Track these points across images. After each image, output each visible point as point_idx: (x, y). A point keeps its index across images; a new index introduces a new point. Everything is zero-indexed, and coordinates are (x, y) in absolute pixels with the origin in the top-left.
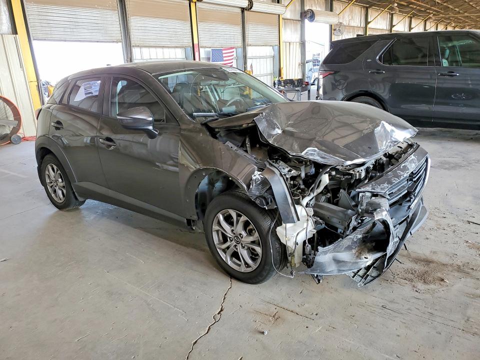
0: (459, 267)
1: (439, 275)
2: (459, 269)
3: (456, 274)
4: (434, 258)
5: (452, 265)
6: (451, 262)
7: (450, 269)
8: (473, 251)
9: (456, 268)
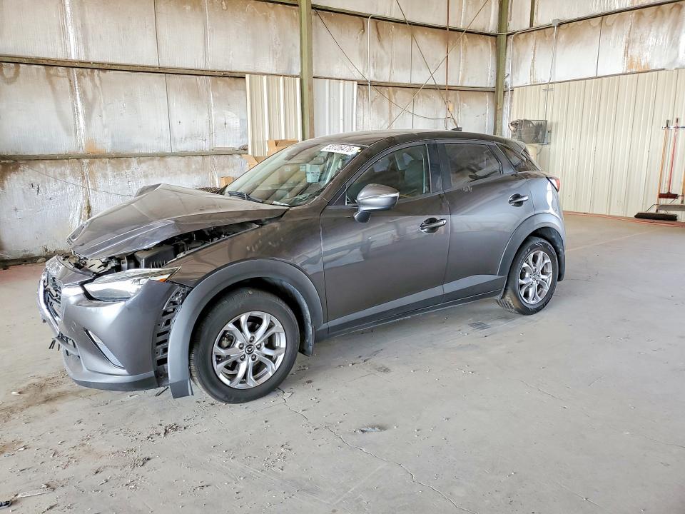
0: (12, 412)
1: (26, 395)
2: (11, 410)
3: (10, 404)
4: (47, 407)
5: (22, 409)
6: (25, 412)
7: (20, 406)
8: (9, 439)
9: (15, 410)
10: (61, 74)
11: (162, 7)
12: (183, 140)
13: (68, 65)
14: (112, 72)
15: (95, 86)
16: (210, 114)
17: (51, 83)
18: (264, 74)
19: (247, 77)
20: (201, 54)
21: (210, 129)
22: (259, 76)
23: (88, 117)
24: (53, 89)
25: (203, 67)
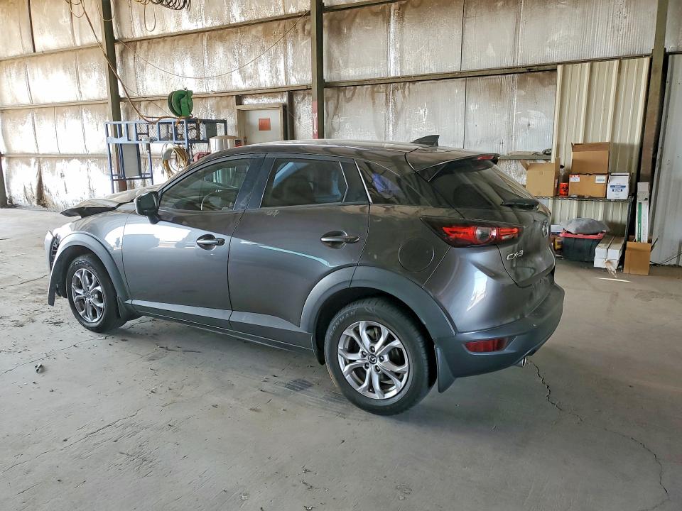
10: (381, 90)
11: (472, 11)
12: (479, 143)
13: (387, 82)
14: (420, 83)
15: (404, 97)
16: (511, 115)
17: (373, 99)
18: (585, 61)
19: (560, 68)
20: (509, 51)
21: (509, 132)
22: (580, 65)
23: (396, 125)
24: (374, 103)
25: (510, 64)
